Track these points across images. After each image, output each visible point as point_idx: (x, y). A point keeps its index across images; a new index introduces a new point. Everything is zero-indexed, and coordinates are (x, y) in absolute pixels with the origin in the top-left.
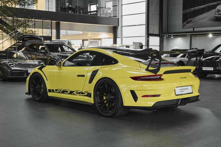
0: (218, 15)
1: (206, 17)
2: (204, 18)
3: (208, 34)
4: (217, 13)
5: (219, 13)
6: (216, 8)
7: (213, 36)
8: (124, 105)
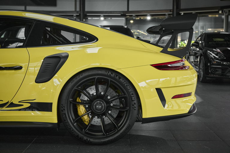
8: (143, 117)
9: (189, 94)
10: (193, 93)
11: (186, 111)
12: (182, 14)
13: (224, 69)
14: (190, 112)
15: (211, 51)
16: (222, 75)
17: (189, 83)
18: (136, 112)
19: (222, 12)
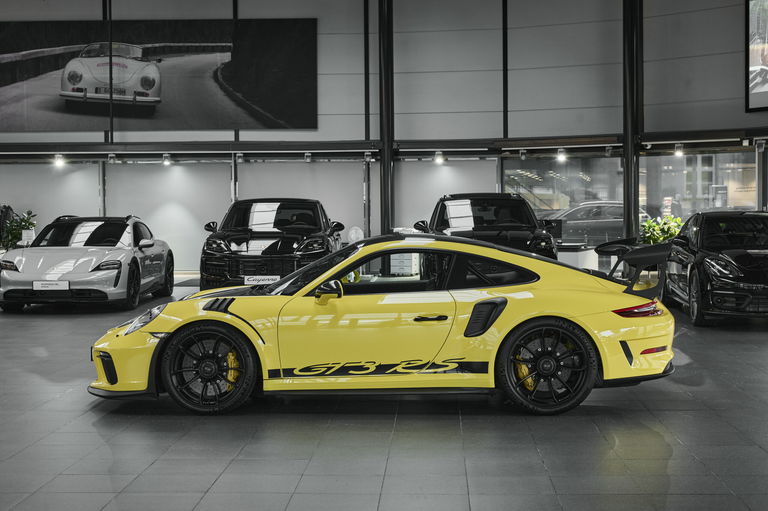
0: (74, 90)
1: (28, 96)
2: (18, 99)
3: (52, 156)
4: (71, 87)
5: (76, 87)
6: (64, 66)
7: (68, 165)
8: (605, 378)
9: (664, 348)
10: (669, 347)
11: (660, 370)
12: (649, 147)
13: (740, 297)
14: (665, 373)
15: (712, 260)
16: (737, 310)
17: (663, 333)
18: (595, 372)
19: (751, 143)
